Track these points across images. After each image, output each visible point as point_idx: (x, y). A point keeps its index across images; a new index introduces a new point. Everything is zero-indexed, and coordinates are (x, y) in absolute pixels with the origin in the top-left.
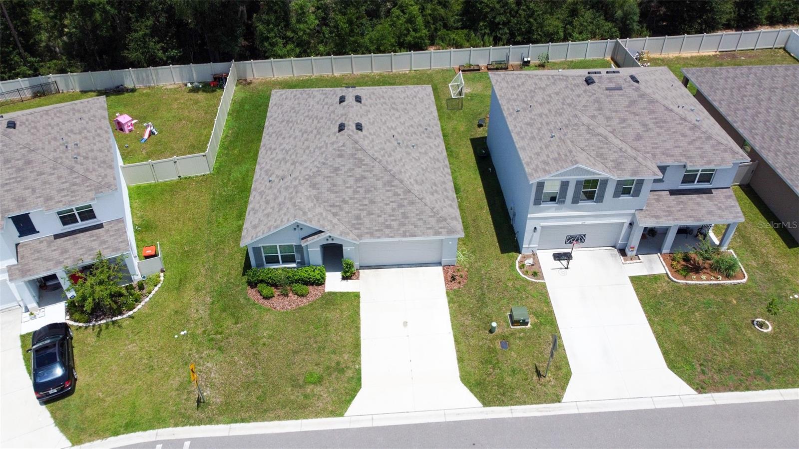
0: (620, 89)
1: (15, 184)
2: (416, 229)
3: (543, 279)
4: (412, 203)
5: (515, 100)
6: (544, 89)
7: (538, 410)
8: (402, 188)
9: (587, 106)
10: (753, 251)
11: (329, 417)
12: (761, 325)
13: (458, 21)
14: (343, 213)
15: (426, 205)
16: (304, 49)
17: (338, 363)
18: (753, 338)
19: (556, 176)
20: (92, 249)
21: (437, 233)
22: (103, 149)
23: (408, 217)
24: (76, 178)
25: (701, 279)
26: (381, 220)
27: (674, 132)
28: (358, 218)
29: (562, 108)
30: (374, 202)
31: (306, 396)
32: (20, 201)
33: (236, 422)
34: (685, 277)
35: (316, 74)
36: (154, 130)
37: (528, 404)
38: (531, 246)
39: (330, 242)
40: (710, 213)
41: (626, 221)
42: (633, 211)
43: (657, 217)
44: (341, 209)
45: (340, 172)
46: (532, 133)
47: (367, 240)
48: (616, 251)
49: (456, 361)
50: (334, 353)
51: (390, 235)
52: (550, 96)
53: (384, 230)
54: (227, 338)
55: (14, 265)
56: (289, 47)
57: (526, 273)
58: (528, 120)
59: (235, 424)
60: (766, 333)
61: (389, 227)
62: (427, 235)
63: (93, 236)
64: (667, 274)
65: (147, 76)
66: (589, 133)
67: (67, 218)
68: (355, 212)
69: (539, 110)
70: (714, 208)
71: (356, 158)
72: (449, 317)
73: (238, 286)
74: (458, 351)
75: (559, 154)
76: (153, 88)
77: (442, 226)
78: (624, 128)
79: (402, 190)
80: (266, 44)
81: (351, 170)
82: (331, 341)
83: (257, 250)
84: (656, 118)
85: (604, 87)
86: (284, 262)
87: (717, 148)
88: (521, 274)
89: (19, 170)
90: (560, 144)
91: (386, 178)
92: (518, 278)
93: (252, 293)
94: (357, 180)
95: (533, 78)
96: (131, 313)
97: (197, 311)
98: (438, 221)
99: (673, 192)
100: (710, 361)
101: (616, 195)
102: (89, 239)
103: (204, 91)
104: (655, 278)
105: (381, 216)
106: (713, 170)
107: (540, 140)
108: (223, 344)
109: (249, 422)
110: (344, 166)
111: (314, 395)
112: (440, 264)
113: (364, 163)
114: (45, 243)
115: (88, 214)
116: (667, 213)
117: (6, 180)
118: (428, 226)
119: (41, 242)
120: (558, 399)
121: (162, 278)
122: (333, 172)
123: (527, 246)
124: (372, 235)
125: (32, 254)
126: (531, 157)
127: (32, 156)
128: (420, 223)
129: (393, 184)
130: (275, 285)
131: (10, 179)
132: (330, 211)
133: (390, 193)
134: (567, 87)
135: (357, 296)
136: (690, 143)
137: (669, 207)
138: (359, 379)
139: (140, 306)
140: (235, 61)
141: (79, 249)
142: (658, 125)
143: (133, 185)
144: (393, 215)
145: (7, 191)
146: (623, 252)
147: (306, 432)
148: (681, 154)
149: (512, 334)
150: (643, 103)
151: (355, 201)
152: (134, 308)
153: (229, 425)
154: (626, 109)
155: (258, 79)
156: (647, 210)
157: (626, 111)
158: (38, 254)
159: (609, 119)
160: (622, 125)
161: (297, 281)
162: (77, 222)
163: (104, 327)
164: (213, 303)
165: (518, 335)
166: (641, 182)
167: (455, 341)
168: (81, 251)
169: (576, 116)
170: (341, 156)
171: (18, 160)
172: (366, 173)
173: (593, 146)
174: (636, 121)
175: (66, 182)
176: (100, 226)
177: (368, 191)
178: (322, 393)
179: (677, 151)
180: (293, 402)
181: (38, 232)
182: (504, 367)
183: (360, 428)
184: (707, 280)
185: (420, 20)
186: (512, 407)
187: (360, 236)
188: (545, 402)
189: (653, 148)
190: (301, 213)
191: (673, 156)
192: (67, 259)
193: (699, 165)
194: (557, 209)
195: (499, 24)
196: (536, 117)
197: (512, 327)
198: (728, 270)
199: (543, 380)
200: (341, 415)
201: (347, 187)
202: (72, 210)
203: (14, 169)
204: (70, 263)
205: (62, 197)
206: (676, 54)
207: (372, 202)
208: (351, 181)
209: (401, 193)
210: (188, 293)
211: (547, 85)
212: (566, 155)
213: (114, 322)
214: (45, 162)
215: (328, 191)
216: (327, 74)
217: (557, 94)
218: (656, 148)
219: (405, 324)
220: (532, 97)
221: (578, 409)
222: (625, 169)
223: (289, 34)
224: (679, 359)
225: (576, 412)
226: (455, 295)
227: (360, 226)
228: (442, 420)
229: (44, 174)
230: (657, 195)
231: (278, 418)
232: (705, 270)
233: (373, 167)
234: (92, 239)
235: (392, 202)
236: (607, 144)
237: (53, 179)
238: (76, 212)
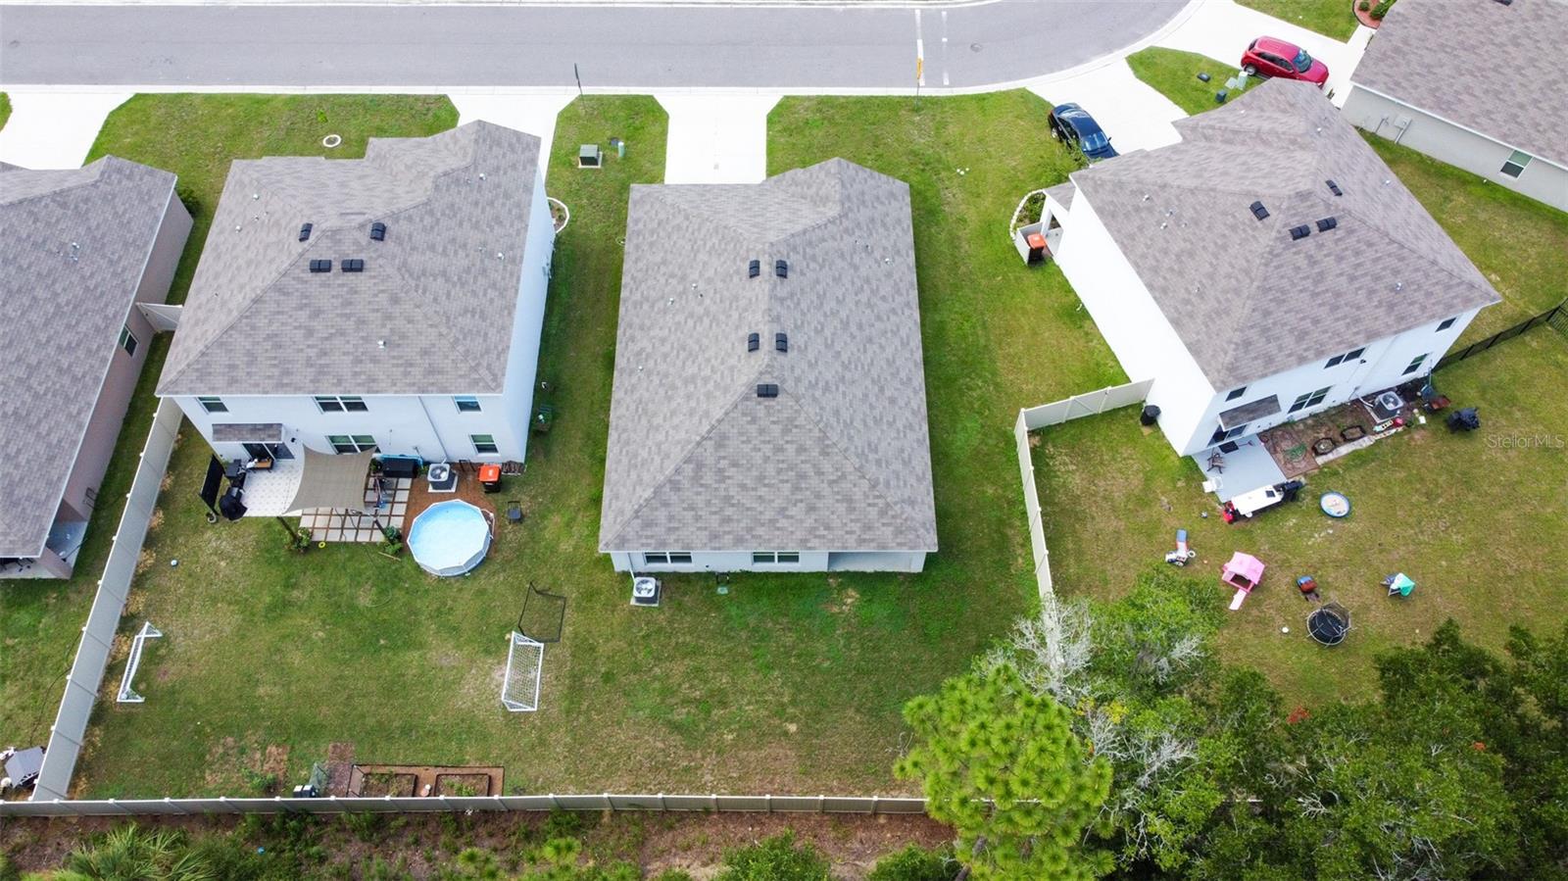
6: (444, 273)
11: (798, 96)
17: (790, 135)
23: (698, 194)
26: (733, 193)
30: (740, 202)
31: (820, 111)
33: (882, 97)
51: (722, 185)
58: (498, 230)
75: (491, 148)
107: (499, 186)
109: (870, 96)
111: (812, 111)
120: (582, 97)
126: (525, 169)
138: (769, 122)
153: (889, 94)
178: (805, 113)
180: (832, 107)
196: (484, 227)
220: (468, 270)
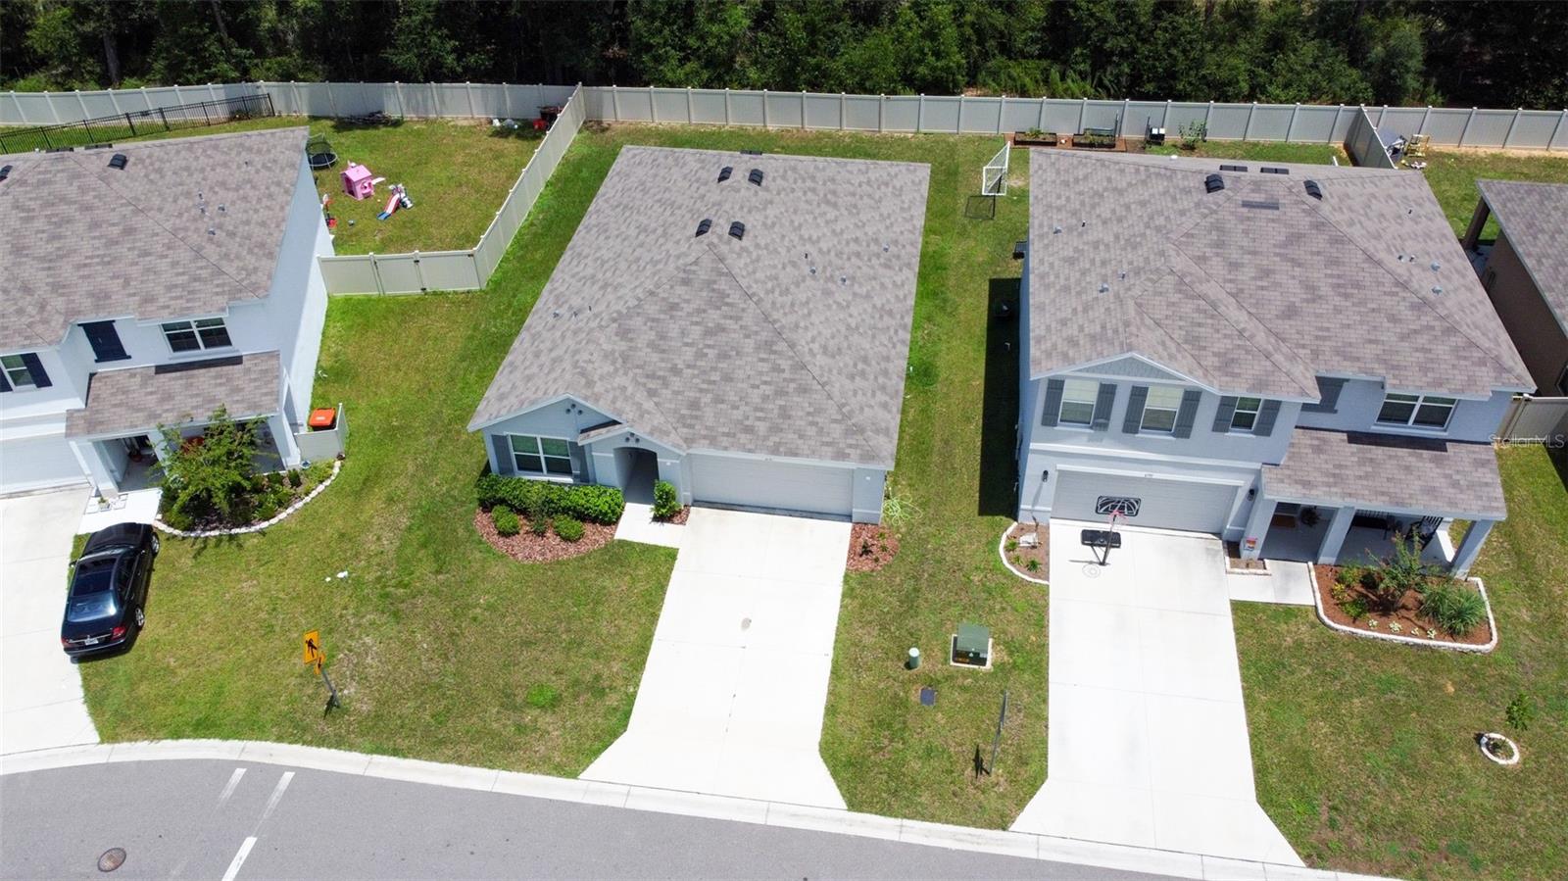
0: (1275, 206)
1: (99, 268)
2: (800, 442)
3: (1047, 579)
4: (803, 390)
5: (1059, 209)
6: (1121, 192)
7: (954, 837)
8: (792, 358)
9: (1192, 236)
10: (1532, 589)
11: (549, 774)
12: (1495, 747)
13: (1034, 41)
14: (666, 393)
15: (830, 397)
16: (719, 72)
17: (598, 677)
18: (1468, 772)
19: (1087, 370)
20: (213, 400)
21: (841, 455)
22: (269, 222)
23: (789, 417)
24: (201, 268)
25: (1389, 631)
26: (737, 415)
27: (1373, 310)
28: (694, 405)
29: (1143, 235)
30: (731, 380)
31: (521, 729)
32: (101, 297)
33: (383, 752)
34: (1354, 621)
35: (733, 124)
36: (405, 199)
37: (939, 821)
38: (1037, 508)
39: (632, 444)
40: (1431, 491)
41: (1244, 483)
42: (1257, 466)
43: (1307, 484)
44: (666, 384)
45: (679, 313)
46: (1067, 279)
47: (702, 450)
48: (1218, 545)
49: (822, 711)
50: (596, 655)
51: (750, 446)
52: (1128, 207)
53: (739, 435)
54: (414, 597)
55: (79, 411)
56: (689, 66)
57: (1015, 561)
58: (1070, 253)
59: (380, 756)
60: (1502, 768)
61: (749, 430)
62: (820, 457)
63: (221, 377)
64: (1316, 607)
65: (425, 100)
66: (1180, 291)
67: (180, 338)
68: (692, 394)
69: (1096, 233)
70: (1440, 483)
71: (713, 290)
72: (836, 625)
73: (462, 504)
74: (831, 693)
76: (434, 121)
77: (854, 442)
78: (1262, 288)
79: (790, 362)
80: (645, 58)
81: (700, 311)
82: (597, 634)
83: (499, 442)
84: (1339, 277)
85: (1239, 198)
86: (551, 471)
87: (1465, 354)
88: (1005, 561)
89: (113, 242)
90: (1112, 306)
91: (764, 335)
92: (996, 568)
93: (482, 518)
94: (708, 333)
95: (1108, 167)
96: (265, 525)
97: (379, 539)
98: (848, 432)
99: (1355, 437)
100: (1355, 803)
101: (1220, 425)
102: (213, 382)
103: (520, 136)
104: (1289, 612)
105: (737, 408)
106: (1452, 401)
108: (403, 606)
109: (405, 757)
110: (688, 301)
111: (535, 730)
112: (848, 517)
113: (727, 300)
114: (138, 379)
115: (216, 335)
116: (1331, 480)
117: (87, 258)
118: (824, 439)
119: (133, 375)
120: (1002, 823)
121: (336, 471)
122: (665, 312)
123: (1030, 507)
124: (713, 441)
125: (113, 394)
126: (1048, 327)
127: (137, 221)
128: (811, 431)
129: (774, 348)
130: (523, 511)
131: (92, 257)
132: (644, 385)
133: (765, 365)
134: (1166, 193)
135: (671, 555)
136: (1403, 338)
137: (1340, 466)
138: (628, 715)
139: (283, 516)
140: (583, 85)
141: (192, 396)
142: (1343, 290)
143: (339, 295)
144: (762, 410)
145: (83, 277)
146: (1233, 549)
147: (500, 794)
148: (1378, 359)
149: (950, 678)
150: (1320, 241)
151: (696, 372)
152: (273, 517)
153: (370, 756)
154: (1277, 251)
155: (623, 123)
156: (1288, 467)
157: (1276, 255)
158: (123, 397)
159: (1234, 266)
160: (1259, 283)
161: (565, 511)
162: (198, 347)
163: (212, 543)
164: (409, 529)
165: (960, 681)
166: (1273, 407)
167: (832, 673)
168: (194, 402)
169: (1162, 253)
170: (686, 282)
171: (113, 225)
172: (728, 322)
173: (1181, 318)
174: (1294, 277)
175: (183, 274)
176: (237, 360)
177: (723, 356)
178: (550, 729)
179: (1370, 351)
180: (494, 734)
181: (130, 357)
182: (914, 741)
183: (599, 807)
184: (1403, 633)
185: (950, 33)
186: (906, 822)
187: (690, 441)
188: (975, 824)
189: (1317, 338)
190: (583, 381)
191: (1358, 359)
192: (167, 411)
193: (1416, 387)
194: (1091, 440)
195: (1112, 53)
196: (1086, 248)
197: (952, 663)
198: (1456, 620)
199: (983, 779)
200: (574, 775)
201: (687, 344)
202: (188, 325)
203: (104, 241)
204: (169, 419)
205: (172, 298)
206: (1495, 150)
207: (728, 378)
208: (696, 332)
209: (786, 368)
210: (374, 503)
211: (1130, 184)
212: (1116, 331)
213: (232, 537)
214: (157, 235)
215: (648, 346)
216: (752, 125)
217: (1143, 204)
218: (1324, 339)
219: (746, 623)
220: (1093, 206)
221: (1038, 849)
222: (1238, 375)
223: (692, 42)
224: (1287, 787)
225: (1032, 854)
226: (860, 583)
227: (693, 422)
228: (759, 820)
229: (149, 254)
230: (1318, 438)
231: (459, 759)
232: (1403, 612)
233: (743, 310)
234: (219, 381)
235: (765, 383)
236: (1212, 317)
237: (163, 265)
238: (196, 330)
